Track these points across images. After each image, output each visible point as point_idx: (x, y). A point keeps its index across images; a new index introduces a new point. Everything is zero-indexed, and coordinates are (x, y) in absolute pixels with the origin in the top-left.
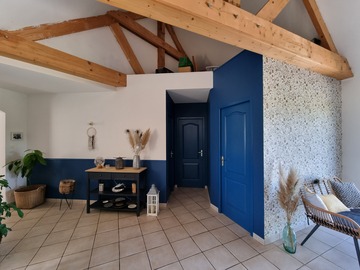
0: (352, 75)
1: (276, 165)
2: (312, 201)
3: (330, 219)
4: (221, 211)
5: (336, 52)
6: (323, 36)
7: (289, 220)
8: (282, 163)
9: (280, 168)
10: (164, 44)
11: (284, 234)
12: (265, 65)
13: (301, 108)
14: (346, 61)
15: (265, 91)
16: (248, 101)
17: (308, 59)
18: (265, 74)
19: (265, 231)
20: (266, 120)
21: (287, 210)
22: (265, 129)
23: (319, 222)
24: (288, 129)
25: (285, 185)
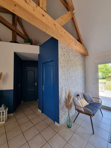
0: (88, 55)
1: (64, 89)
2: (77, 103)
3: (83, 110)
4: (42, 112)
5: (84, 46)
6: (80, 39)
7: (69, 113)
8: (67, 88)
9: (65, 90)
10: (16, 29)
11: (67, 120)
12: (60, 45)
13: (73, 65)
14: (86, 50)
15: (59, 56)
16: (53, 61)
17: (75, 46)
18: (59, 49)
19: (60, 120)
20: (60, 69)
21: (68, 109)
22: (59, 73)
23: (79, 111)
24: (68, 73)
25: (67, 98)
